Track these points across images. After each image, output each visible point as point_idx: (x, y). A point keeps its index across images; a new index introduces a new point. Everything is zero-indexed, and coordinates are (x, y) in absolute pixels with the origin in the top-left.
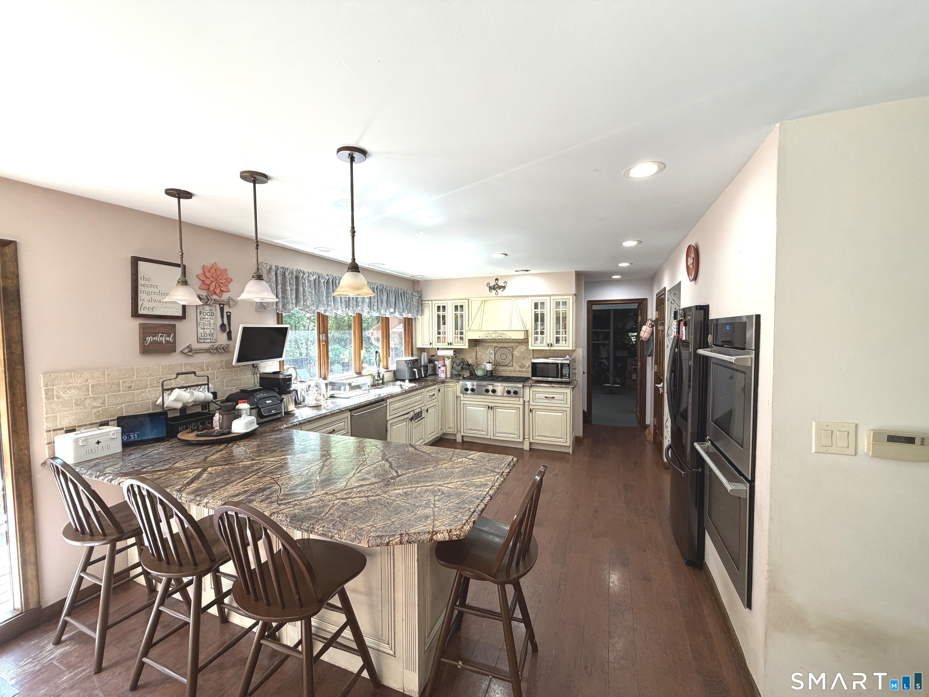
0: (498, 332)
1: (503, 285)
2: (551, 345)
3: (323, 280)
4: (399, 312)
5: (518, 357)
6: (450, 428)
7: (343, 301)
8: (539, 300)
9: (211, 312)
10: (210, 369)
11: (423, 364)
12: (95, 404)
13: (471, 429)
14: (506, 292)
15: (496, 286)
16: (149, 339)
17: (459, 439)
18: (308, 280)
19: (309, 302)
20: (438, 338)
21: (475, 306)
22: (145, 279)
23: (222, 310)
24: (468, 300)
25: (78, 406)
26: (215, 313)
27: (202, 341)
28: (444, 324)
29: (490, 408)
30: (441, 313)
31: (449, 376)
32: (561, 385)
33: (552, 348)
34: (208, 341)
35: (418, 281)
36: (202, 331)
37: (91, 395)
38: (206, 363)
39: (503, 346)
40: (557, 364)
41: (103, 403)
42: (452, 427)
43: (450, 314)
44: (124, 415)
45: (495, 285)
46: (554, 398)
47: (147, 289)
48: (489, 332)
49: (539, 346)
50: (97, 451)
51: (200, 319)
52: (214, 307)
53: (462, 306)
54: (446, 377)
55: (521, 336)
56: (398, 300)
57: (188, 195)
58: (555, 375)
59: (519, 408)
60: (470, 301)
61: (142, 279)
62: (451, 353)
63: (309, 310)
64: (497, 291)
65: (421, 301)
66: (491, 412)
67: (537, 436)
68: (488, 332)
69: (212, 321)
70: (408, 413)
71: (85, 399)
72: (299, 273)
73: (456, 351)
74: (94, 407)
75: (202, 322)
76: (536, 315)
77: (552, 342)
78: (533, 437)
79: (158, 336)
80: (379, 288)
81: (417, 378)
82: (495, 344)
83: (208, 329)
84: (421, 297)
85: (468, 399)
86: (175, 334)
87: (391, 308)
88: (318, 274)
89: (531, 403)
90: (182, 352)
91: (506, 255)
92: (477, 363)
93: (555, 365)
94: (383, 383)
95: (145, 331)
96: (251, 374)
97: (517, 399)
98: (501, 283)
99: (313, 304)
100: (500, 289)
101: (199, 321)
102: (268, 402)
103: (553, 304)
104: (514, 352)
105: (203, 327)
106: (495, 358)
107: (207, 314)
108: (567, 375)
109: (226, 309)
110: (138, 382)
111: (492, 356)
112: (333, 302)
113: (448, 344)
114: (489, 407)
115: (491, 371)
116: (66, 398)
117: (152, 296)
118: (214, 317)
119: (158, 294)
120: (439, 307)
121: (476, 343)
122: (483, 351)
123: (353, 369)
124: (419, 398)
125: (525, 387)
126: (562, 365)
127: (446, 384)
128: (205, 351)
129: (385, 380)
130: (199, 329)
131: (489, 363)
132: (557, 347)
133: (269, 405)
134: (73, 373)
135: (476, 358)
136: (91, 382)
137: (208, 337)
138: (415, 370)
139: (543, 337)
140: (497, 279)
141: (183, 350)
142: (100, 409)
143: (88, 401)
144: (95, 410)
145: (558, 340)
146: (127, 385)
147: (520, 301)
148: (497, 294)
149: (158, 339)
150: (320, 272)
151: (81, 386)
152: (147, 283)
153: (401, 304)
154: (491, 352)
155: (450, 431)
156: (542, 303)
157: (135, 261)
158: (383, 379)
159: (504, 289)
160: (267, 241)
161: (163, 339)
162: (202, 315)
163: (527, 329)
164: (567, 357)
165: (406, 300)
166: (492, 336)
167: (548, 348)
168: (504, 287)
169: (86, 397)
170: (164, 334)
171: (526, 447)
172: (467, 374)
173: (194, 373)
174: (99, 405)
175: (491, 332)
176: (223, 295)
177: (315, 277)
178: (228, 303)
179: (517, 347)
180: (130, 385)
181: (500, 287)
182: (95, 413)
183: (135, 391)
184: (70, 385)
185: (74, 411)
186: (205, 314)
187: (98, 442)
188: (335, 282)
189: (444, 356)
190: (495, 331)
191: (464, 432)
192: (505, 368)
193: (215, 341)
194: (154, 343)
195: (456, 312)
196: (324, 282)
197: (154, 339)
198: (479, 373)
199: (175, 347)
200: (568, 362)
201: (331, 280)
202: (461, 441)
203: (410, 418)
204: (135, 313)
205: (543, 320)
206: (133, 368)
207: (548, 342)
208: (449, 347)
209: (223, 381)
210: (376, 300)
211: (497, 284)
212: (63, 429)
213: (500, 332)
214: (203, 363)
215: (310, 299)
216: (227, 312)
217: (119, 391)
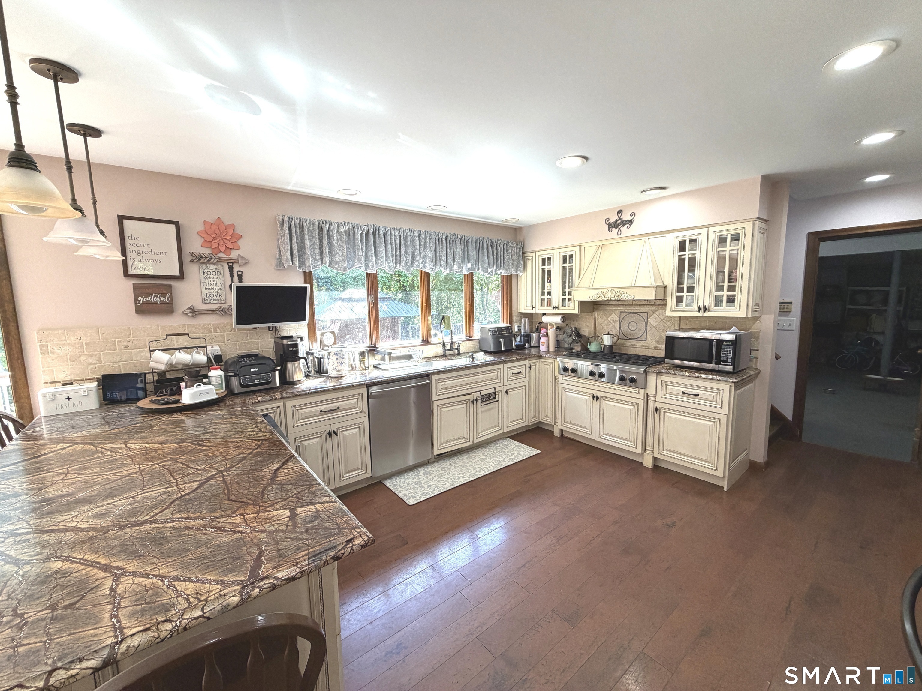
0: (615, 290)
1: (629, 218)
2: (705, 309)
3: (360, 232)
4: (483, 267)
5: (655, 327)
6: (547, 416)
7: (390, 254)
8: (687, 236)
9: (216, 271)
10: (219, 331)
11: (523, 333)
12: (90, 360)
13: (570, 423)
14: (634, 229)
15: (619, 221)
16: (141, 299)
17: (557, 433)
18: (338, 231)
19: (338, 258)
20: (543, 300)
21: (588, 254)
22: (133, 238)
23: (231, 269)
24: (580, 246)
25: (74, 361)
26: (222, 272)
27: (208, 301)
28: (549, 281)
29: (595, 399)
30: (546, 267)
31: (552, 349)
32: (712, 375)
33: (706, 314)
34: (215, 302)
35: (520, 228)
36: (207, 291)
37: (85, 352)
38: (213, 325)
39: (633, 311)
40: (711, 341)
41: (99, 360)
42: (549, 416)
43: (556, 267)
44: (122, 373)
45: (617, 221)
46: (698, 395)
47: (136, 249)
48: (603, 290)
49: (684, 311)
50: (67, 406)
51: (204, 278)
52: (220, 266)
53: (571, 256)
54: (548, 350)
55: (650, 295)
56: (483, 253)
57: (96, 133)
58: (707, 360)
59: (638, 404)
60: (582, 248)
61: (130, 238)
62: (558, 320)
63: (339, 267)
64: (619, 229)
65: (523, 253)
66: (596, 403)
67: (666, 450)
68: (601, 290)
69: (218, 281)
70: (471, 394)
71: (80, 356)
72: (323, 223)
73: (565, 317)
74: (90, 364)
75: (207, 281)
76: (681, 261)
77: (706, 304)
78: (659, 450)
79: (152, 296)
80: (449, 238)
81: (503, 349)
82: (621, 308)
83: (213, 289)
84: (523, 248)
85: (567, 381)
86: (171, 294)
87: (468, 263)
88: (351, 224)
89: (658, 398)
90: (183, 312)
91: (586, 158)
92: (595, 333)
93: (708, 342)
94: (459, 354)
95: (138, 291)
96: (271, 338)
97: (634, 390)
98: (626, 217)
99: (344, 260)
100: (624, 225)
101: (203, 281)
102: (252, 370)
103: (714, 240)
104: (649, 320)
105: (208, 287)
106: (620, 327)
107: (211, 273)
108: (729, 360)
109: (236, 268)
110: (135, 342)
111: (615, 325)
112: (374, 257)
113: (554, 308)
114: (594, 397)
115: (611, 346)
116: (61, 354)
117: (144, 255)
118: (221, 276)
119: (150, 253)
120: (544, 260)
121: (596, 307)
122: (605, 318)
123: (421, 335)
124: (494, 375)
125: (648, 374)
126: (720, 342)
127: (542, 360)
128: (210, 312)
129: (462, 350)
130: (203, 289)
131: (608, 334)
132: (714, 313)
133: (254, 373)
134: (65, 331)
135: (595, 328)
136: (84, 340)
137: (215, 297)
138: (502, 340)
139: (693, 296)
140: (620, 212)
141: (185, 311)
142: (96, 366)
143: (83, 358)
144: (92, 366)
145: (718, 302)
146: (124, 344)
147: (656, 241)
148: (619, 233)
149: (152, 299)
150: (353, 221)
151: (75, 343)
152: (136, 242)
153: (486, 258)
154: (615, 319)
155: (547, 420)
156: (693, 241)
157: (121, 219)
158: (458, 349)
159: (630, 225)
160: (282, 189)
161: (158, 299)
162: (206, 274)
163: (665, 284)
164: (734, 329)
165: (495, 252)
166: (606, 296)
167: (699, 314)
168: (630, 222)
169: (80, 354)
170: (158, 294)
171: (648, 463)
172: (577, 348)
173: (188, 334)
174: (95, 362)
175: (605, 291)
176: (232, 254)
177: (347, 228)
178: (237, 261)
179: (654, 312)
180: (126, 344)
181: (624, 223)
182: (91, 369)
183: (133, 351)
184: (64, 342)
185: (70, 367)
186: (209, 273)
187: (69, 399)
188: (379, 232)
189: (548, 324)
190: (612, 288)
191: (561, 425)
192: (634, 342)
193: (223, 302)
194: (148, 303)
195: (564, 265)
196: (362, 233)
197: (147, 299)
198: (593, 347)
199: (173, 307)
200: (731, 337)
201: (371, 231)
202: (559, 436)
203: (472, 400)
204: (127, 275)
205: (692, 268)
206: (129, 328)
207: (701, 304)
208: (555, 311)
209: (236, 344)
210: (445, 253)
211: (620, 219)
212: (59, 382)
213: (618, 290)
214: (210, 324)
215: (341, 254)
216: (237, 272)
217: (116, 350)
